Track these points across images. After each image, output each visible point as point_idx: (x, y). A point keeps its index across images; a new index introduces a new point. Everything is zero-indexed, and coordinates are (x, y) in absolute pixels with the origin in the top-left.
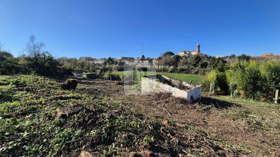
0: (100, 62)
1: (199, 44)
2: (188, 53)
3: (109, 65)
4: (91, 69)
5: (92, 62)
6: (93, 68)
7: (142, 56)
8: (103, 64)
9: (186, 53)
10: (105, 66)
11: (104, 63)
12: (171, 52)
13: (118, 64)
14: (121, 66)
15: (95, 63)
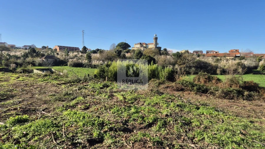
0: (18, 54)
1: (156, 35)
2: (145, 45)
3: (32, 57)
4: (3, 63)
5: (6, 52)
6: (6, 62)
7: (82, 47)
8: (22, 56)
9: (142, 46)
10: (25, 59)
11: (24, 55)
12: (125, 43)
13: (44, 57)
14: (49, 59)
15: (12, 54)
